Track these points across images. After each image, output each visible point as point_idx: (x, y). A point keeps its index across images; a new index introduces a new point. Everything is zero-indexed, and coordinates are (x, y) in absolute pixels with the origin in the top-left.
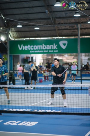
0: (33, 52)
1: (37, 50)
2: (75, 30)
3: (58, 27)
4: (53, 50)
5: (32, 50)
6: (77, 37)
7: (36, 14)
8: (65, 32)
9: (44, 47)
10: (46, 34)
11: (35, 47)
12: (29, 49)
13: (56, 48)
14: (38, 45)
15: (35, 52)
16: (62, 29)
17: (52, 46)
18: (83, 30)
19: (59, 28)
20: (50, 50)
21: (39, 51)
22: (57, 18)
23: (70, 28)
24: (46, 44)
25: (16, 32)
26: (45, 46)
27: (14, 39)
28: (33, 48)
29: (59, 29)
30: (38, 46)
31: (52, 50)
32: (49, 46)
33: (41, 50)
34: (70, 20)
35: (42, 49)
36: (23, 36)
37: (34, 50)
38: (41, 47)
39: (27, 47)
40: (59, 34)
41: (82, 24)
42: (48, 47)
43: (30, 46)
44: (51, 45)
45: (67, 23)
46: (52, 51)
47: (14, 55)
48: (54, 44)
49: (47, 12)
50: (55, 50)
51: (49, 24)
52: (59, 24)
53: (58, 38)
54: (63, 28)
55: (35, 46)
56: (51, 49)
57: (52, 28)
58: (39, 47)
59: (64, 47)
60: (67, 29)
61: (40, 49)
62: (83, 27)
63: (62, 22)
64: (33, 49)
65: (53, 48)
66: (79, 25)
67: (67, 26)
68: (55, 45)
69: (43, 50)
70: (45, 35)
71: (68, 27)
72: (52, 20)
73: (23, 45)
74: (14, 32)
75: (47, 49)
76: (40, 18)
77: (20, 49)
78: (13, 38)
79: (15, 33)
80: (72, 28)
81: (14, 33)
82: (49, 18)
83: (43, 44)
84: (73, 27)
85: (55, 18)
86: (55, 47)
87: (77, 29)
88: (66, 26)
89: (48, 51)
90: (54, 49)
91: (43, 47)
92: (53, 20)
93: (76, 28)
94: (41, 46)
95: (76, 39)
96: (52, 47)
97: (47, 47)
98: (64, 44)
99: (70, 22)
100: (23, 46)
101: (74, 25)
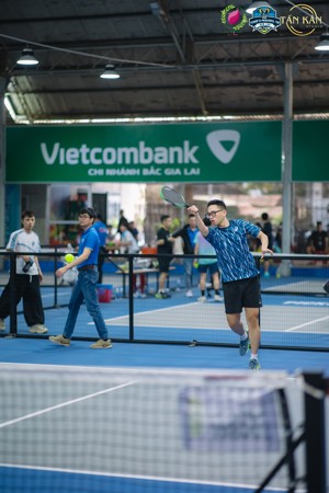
0: (100, 172)
1: (115, 166)
2: (273, 89)
3: (205, 74)
4: (182, 167)
5: (98, 167)
6: (280, 116)
7: (116, 19)
8: (232, 94)
9: (146, 155)
10: (154, 102)
11: (109, 156)
12: (85, 162)
13: (195, 161)
14: (122, 146)
15: (110, 172)
16: (221, 82)
17: (178, 149)
18: (305, 87)
19: (207, 78)
20: (168, 166)
21: (123, 172)
22: (198, 37)
23: (254, 79)
24: (152, 144)
25: (35, 92)
26: (149, 150)
27: (27, 122)
28: (99, 156)
29: (206, 82)
30: (121, 150)
31: (175, 165)
32: (164, 149)
33: (132, 166)
34: (253, 46)
35: (136, 162)
36: (65, 108)
37: (104, 166)
38: (132, 154)
39: (77, 155)
40: (206, 104)
41: (300, 63)
42: (163, 155)
43: (88, 150)
44: (174, 146)
45: (238, 60)
46: (178, 172)
47: (24, 186)
48: (186, 143)
49: (155, 12)
50: (190, 165)
51: (168, 63)
52: (207, 61)
53: (204, 118)
54: (226, 77)
55: (107, 150)
56: (172, 161)
57: (181, 79)
58: (124, 154)
59: (225, 157)
60: (241, 84)
61: (128, 161)
62: (305, 76)
63: (222, 53)
64: (99, 162)
65: (180, 161)
66: (289, 68)
67: (242, 71)
68: (190, 148)
69: (140, 166)
70: (151, 106)
71: (243, 76)
72: (179, 47)
73: (60, 147)
74: (27, 92)
75: (158, 161)
76: (128, 36)
77: (50, 161)
78: (24, 117)
79: (33, 95)
80: (260, 80)
81: (26, 95)
82: (168, 39)
83: (142, 144)
84: (266, 73)
85: (192, 38)
86: (188, 154)
87: (282, 83)
88: (237, 68)
89: (162, 172)
90: (187, 161)
91: (140, 153)
92: (181, 44)
93: (277, 78)
94: (134, 150)
95: (277, 126)
96: (176, 154)
97: (157, 155)
98: (227, 145)
99: (253, 55)
100: (62, 151)
101: (268, 68)
